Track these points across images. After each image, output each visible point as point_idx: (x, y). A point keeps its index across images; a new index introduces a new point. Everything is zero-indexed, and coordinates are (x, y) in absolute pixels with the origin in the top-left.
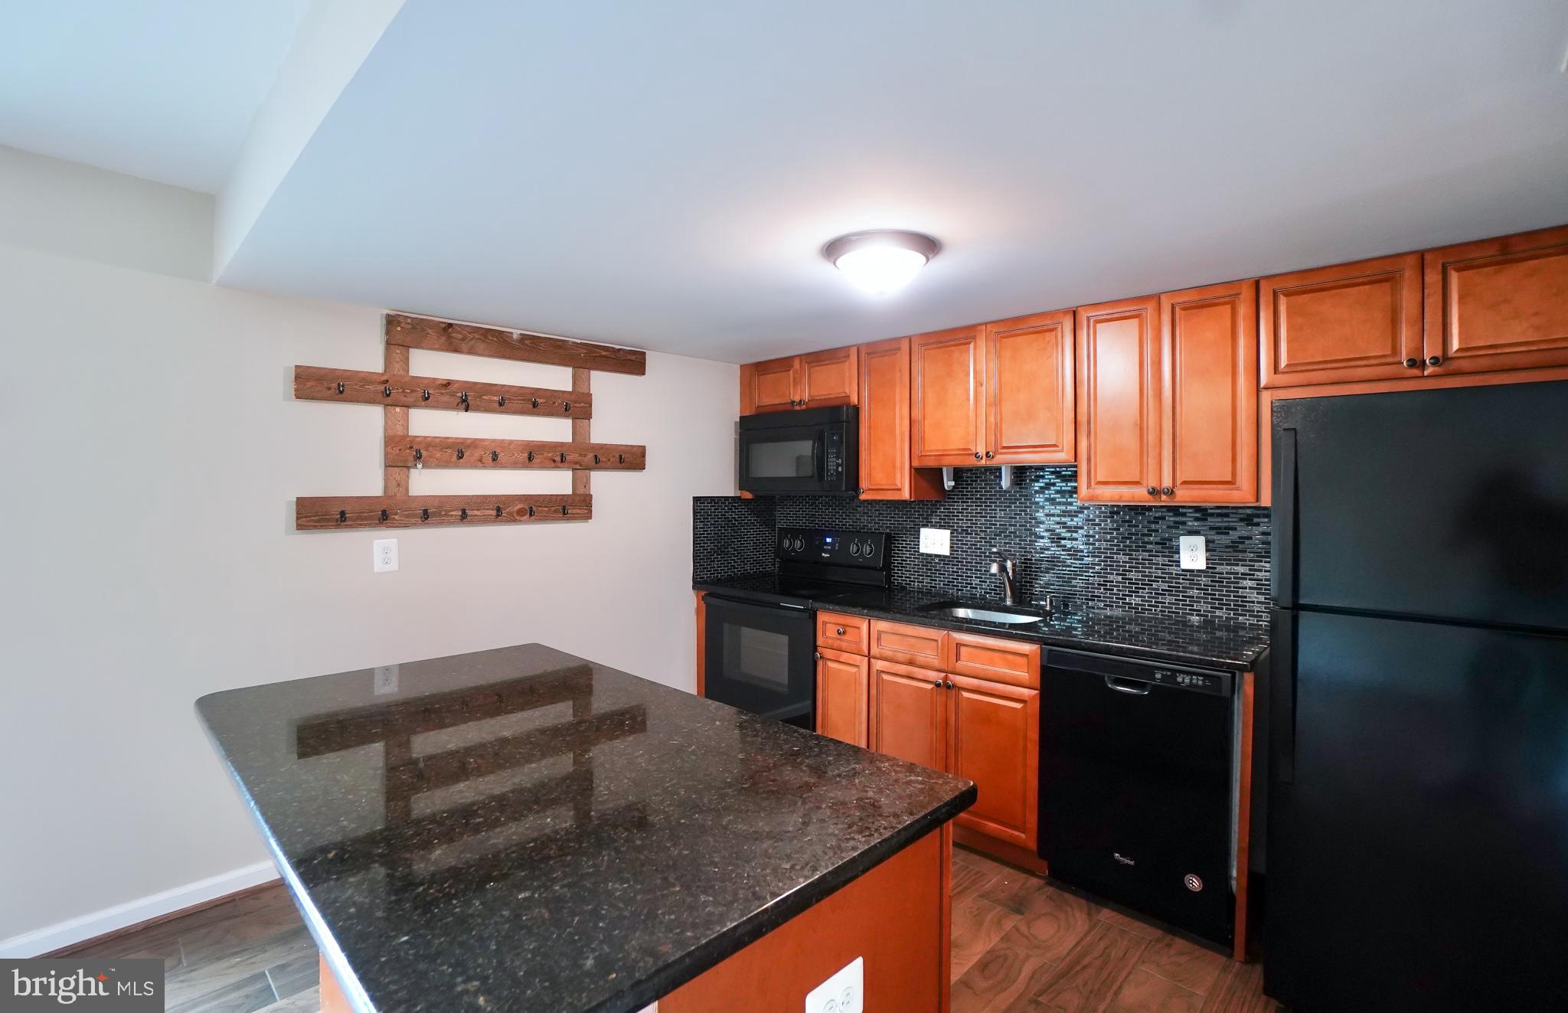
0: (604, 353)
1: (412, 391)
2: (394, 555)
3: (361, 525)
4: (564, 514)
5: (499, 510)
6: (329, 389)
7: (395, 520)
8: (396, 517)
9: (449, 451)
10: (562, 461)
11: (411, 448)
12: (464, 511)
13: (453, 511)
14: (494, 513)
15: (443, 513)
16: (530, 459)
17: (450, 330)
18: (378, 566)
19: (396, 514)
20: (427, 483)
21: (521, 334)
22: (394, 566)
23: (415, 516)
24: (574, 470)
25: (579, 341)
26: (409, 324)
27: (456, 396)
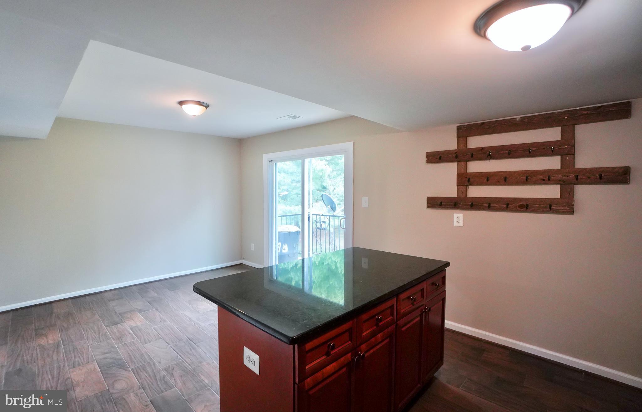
0: (586, 112)
1: (466, 155)
2: (461, 220)
3: (447, 207)
4: (550, 209)
5: (508, 205)
6: (437, 158)
7: (460, 206)
8: (460, 205)
9: (483, 178)
10: (549, 180)
11: (466, 177)
12: (490, 204)
13: (484, 204)
14: (505, 206)
15: (480, 205)
16: (526, 180)
17: (483, 125)
18: (455, 224)
19: (460, 204)
20: (475, 192)
21: (521, 117)
22: (461, 224)
23: (468, 205)
24: (561, 184)
25: (563, 110)
26: (465, 128)
27: (486, 154)
